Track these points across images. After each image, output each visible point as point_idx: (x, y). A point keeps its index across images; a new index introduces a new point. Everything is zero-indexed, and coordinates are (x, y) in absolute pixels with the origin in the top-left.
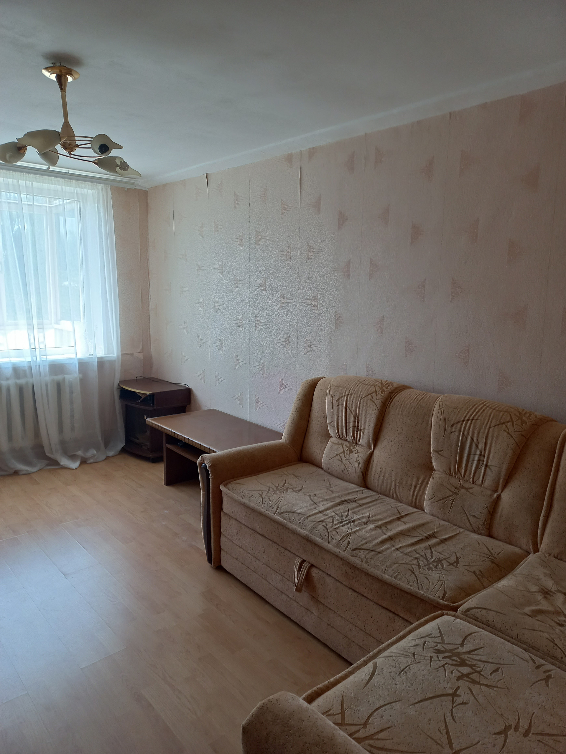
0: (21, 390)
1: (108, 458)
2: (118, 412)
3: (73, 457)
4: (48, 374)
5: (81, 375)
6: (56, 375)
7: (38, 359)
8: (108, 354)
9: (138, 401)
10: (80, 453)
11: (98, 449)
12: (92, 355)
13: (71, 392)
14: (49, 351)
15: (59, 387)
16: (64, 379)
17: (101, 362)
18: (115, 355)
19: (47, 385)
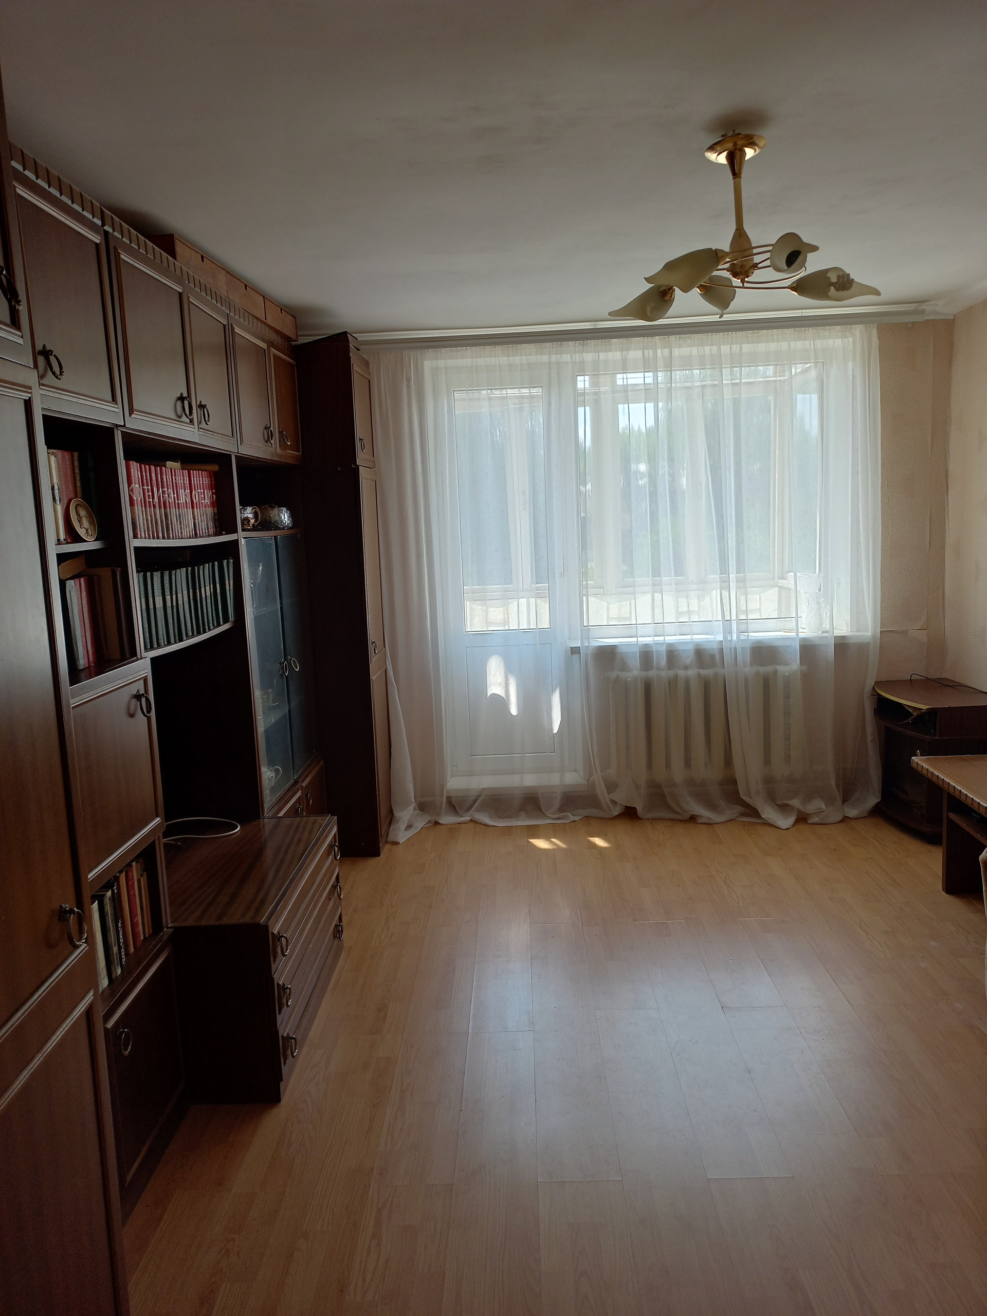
0: (706, 685)
1: (845, 819)
2: (869, 738)
3: (784, 808)
4: (749, 662)
5: (804, 668)
6: (762, 665)
7: (735, 637)
8: (858, 631)
9: (907, 721)
10: (796, 803)
11: (829, 801)
12: (827, 632)
13: (787, 696)
14: (752, 626)
15: (767, 684)
16: (776, 672)
17: (842, 645)
18: (869, 634)
19: (746, 681)
